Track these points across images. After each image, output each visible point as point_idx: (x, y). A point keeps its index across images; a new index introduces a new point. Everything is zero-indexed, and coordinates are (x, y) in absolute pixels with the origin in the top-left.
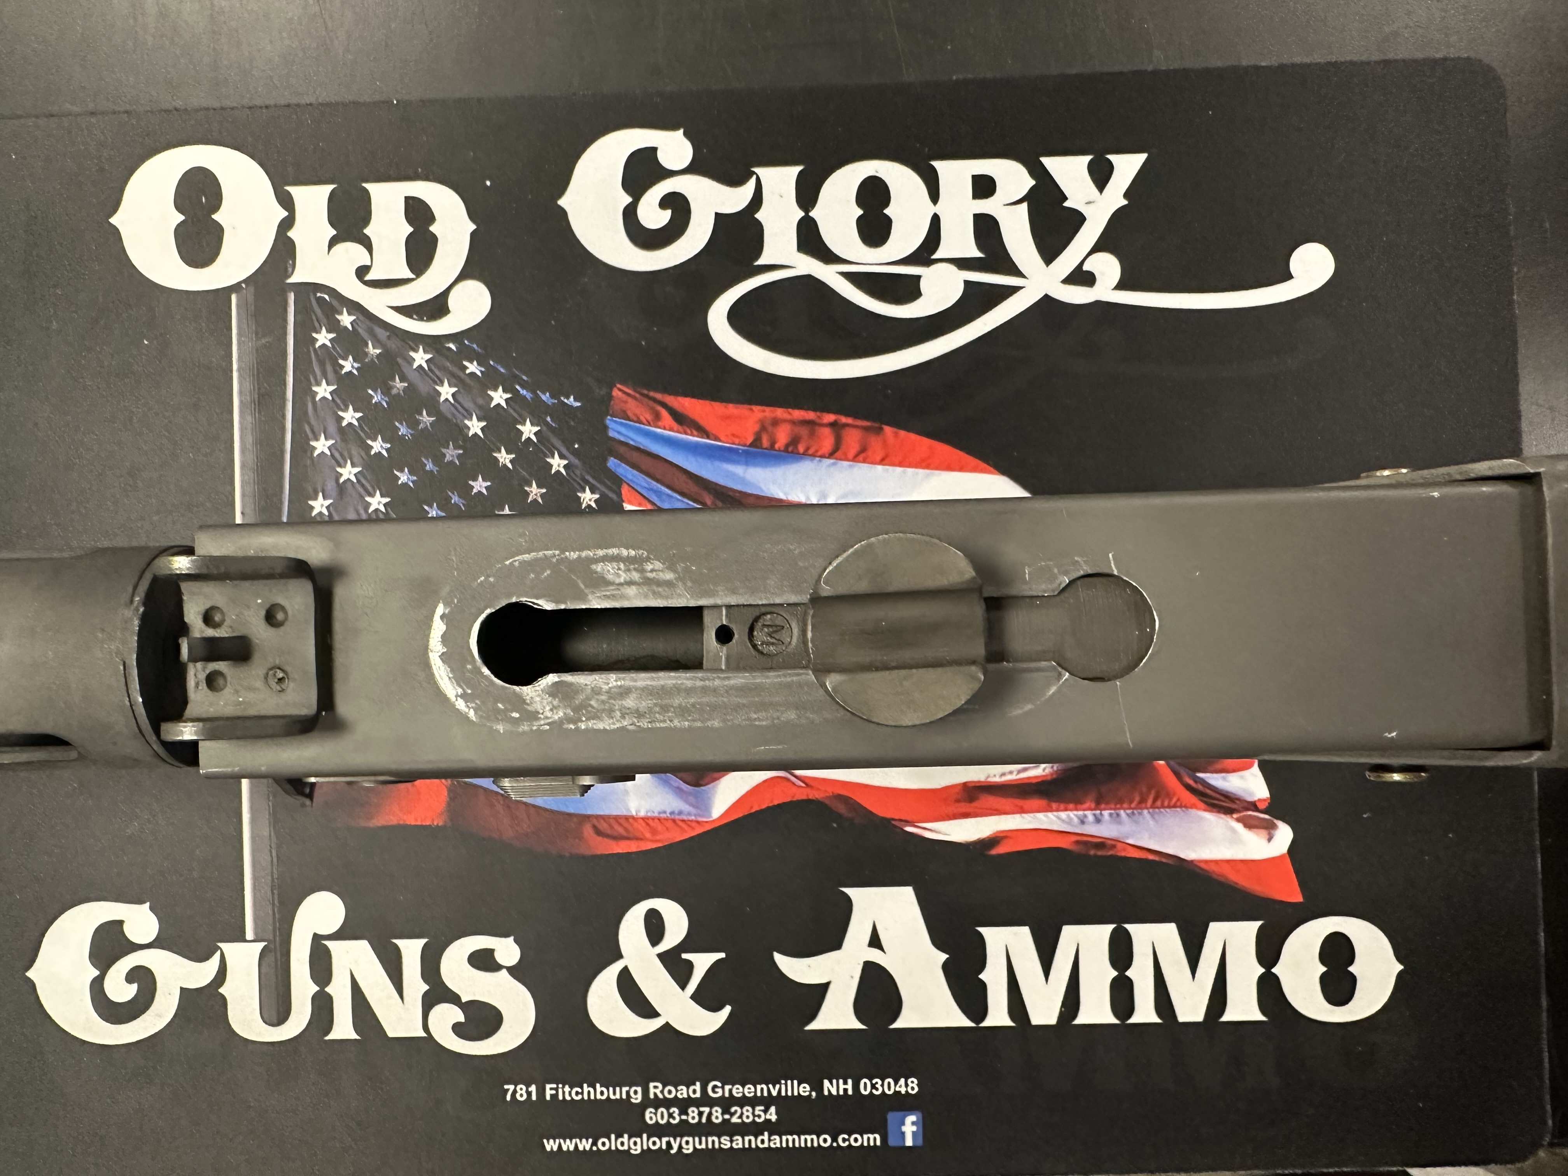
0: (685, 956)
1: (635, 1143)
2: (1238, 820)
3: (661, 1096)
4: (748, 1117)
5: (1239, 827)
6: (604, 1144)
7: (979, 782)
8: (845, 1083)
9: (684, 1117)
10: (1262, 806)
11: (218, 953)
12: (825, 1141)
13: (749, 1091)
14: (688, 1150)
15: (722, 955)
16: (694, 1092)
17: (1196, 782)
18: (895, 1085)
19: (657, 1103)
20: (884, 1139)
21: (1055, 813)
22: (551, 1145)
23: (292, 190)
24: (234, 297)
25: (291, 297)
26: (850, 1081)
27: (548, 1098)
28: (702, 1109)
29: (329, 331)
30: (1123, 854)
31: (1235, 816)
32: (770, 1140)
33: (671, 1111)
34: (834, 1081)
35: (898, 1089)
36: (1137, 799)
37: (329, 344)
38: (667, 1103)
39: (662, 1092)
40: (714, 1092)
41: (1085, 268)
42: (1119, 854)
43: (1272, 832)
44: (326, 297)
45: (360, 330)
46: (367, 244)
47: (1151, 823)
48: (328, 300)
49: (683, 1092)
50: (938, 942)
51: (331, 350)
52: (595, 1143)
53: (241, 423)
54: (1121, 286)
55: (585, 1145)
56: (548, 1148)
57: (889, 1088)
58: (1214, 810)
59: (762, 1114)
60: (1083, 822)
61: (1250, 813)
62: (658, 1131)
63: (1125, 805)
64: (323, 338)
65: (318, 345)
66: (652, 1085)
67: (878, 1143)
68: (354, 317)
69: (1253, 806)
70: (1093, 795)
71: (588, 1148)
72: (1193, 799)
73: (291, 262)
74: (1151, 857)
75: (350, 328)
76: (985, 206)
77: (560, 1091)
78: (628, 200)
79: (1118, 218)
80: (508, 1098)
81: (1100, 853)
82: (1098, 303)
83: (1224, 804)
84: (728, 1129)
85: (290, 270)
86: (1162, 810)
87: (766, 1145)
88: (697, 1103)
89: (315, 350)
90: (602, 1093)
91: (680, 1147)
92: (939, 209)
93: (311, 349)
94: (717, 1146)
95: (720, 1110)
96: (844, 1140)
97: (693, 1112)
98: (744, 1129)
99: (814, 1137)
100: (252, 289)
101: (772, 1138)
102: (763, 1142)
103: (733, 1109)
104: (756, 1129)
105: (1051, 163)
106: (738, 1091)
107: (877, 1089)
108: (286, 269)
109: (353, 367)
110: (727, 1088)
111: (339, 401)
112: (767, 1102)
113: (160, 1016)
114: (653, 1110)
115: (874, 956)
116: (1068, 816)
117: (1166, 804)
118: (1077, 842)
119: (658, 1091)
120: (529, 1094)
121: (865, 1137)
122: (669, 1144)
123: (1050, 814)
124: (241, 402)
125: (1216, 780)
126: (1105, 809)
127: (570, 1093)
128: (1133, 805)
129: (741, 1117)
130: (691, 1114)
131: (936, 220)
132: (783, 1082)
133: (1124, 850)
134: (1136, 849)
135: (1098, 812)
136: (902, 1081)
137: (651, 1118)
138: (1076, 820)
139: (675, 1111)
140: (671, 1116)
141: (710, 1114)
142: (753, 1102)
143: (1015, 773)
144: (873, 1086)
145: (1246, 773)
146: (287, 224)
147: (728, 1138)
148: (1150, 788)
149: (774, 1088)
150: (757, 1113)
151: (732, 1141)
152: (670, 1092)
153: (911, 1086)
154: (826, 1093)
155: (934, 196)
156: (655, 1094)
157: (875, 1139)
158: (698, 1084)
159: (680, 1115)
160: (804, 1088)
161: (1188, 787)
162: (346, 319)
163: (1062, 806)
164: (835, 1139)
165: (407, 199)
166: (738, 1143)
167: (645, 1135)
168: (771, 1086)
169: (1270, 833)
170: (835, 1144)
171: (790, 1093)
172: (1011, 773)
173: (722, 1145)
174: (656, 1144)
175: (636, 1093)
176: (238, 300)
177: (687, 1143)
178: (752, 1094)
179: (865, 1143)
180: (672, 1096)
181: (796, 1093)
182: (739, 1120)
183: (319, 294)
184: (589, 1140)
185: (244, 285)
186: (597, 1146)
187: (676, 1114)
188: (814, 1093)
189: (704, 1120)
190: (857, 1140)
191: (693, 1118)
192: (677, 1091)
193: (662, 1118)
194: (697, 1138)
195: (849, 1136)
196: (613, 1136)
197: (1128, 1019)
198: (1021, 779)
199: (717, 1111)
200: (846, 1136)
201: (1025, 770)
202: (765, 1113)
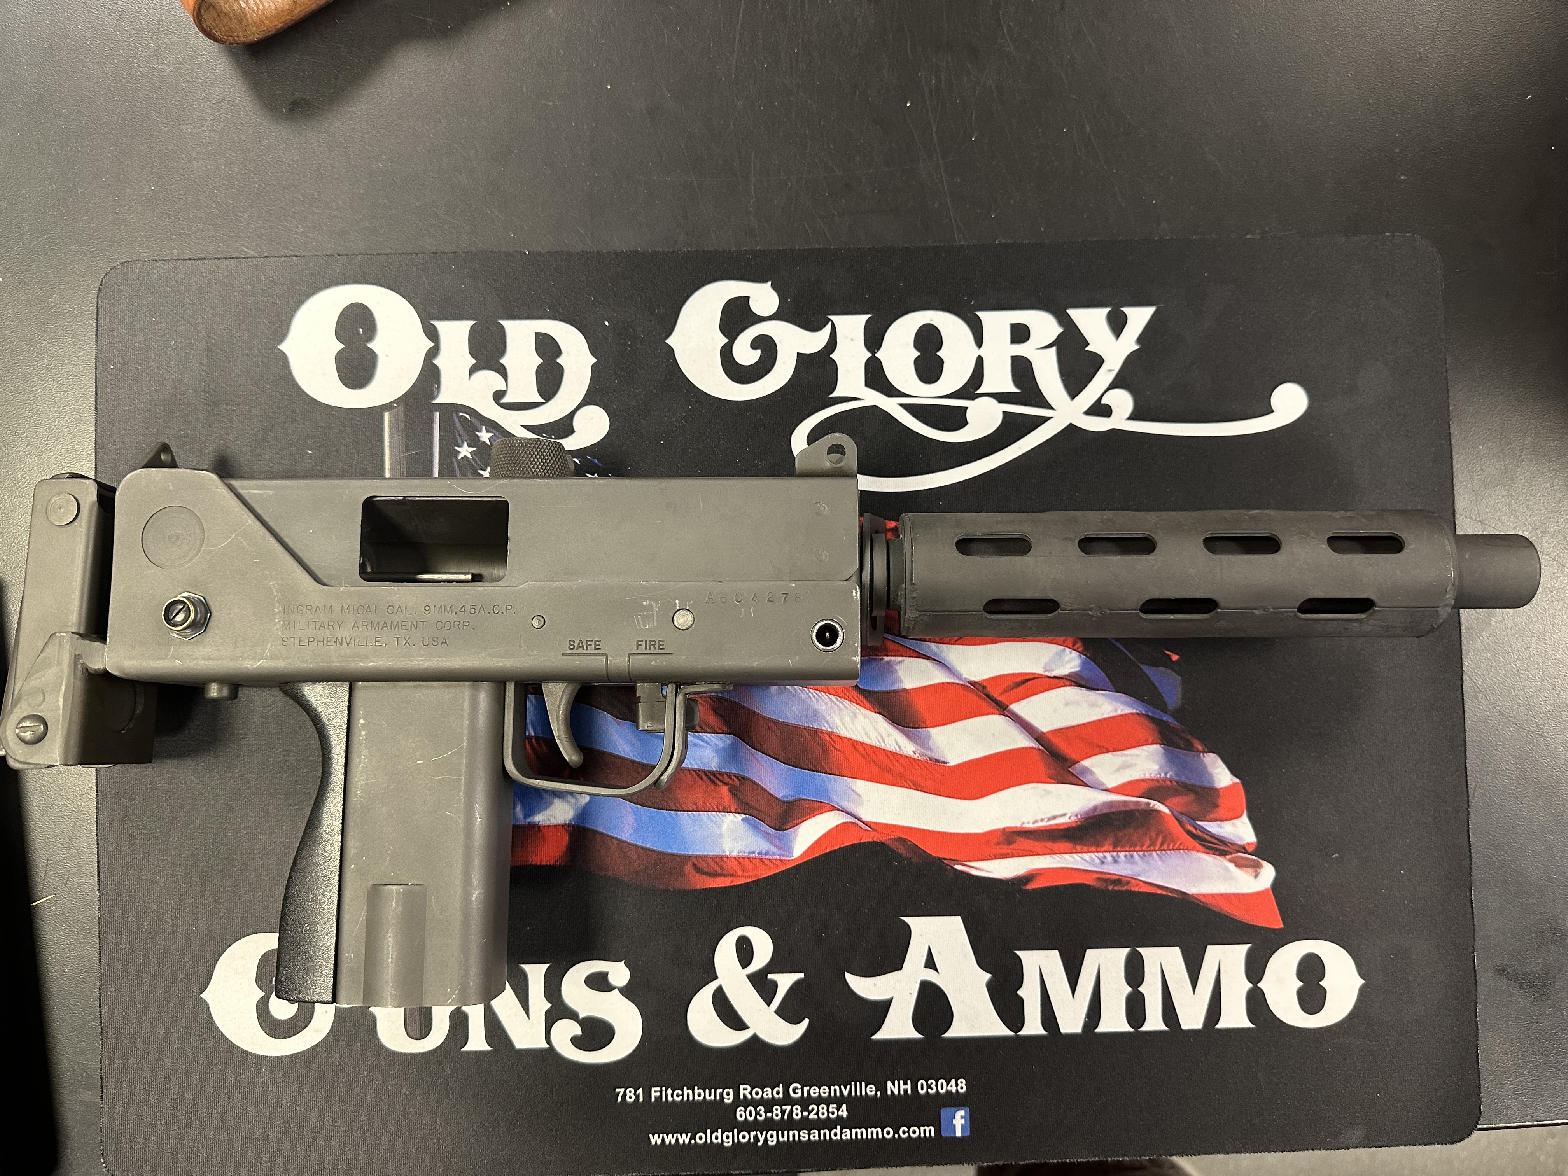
0: (770, 976)
1: (728, 1137)
2: (1230, 861)
3: (749, 1097)
4: (823, 1114)
5: (1231, 866)
6: (701, 1138)
7: (1016, 827)
8: (905, 1084)
9: (769, 1114)
10: (1250, 850)
12: (888, 1133)
13: (824, 1091)
14: (772, 1142)
15: (802, 975)
16: (778, 1093)
17: (1196, 829)
18: (947, 1085)
19: (746, 1103)
20: (938, 1131)
21: (1080, 855)
22: (656, 1140)
23: (437, 324)
24: (386, 415)
25: (437, 415)
26: (909, 1082)
27: (653, 1099)
28: (784, 1107)
29: (469, 446)
30: (1136, 889)
31: (1227, 857)
32: (841, 1133)
33: (758, 1109)
34: (896, 1082)
35: (949, 1088)
36: (1147, 843)
37: (470, 456)
38: (755, 1103)
39: (751, 1093)
40: (794, 1092)
41: (1103, 402)
42: (1133, 889)
43: (1259, 870)
44: (468, 416)
45: (497, 445)
46: (502, 371)
47: (1160, 863)
48: (469, 419)
49: (768, 1093)
50: (982, 964)
51: (472, 461)
52: (693, 1137)
54: (1133, 417)
55: (684, 1139)
56: (653, 1142)
57: (942, 1088)
58: (1211, 852)
59: (836, 1111)
60: (1103, 863)
61: (1240, 854)
62: (746, 1126)
63: (1138, 848)
64: (465, 451)
65: (460, 457)
66: (742, 1087)
67: (933, 1134)
68: (492, 434)
69: (1243, 849)
70: (1111, 840)
71: (687, 1141)
72: (1195, 843)
73: (437, 386)
74: (1159, 892)
75: (488, 443)
76: (1020, 350)
77: (664, 1093)
78: (725, 340)
79: (1131, 360)
80: (619, 1100)
81: (1116, 888)
82: (1114, 431)
83: (1218, 847)
84: (806, 1124)
85: (436, 393)
86: (1168, 852)
87: (838, 1137)
88: (781, 1103)
89: (458, 461)
90: (699, 1095)
91: (766, 1139)
92: (982, 352)
93: (454, 460)
94: (797, 1139)
95: (799, 1108)
96: (904, 1133)
97: (777, 1110)
98: (819, 1124)
99: (879, 1130)
100: (402, 408)
101: (844, 1131)
102: (836, 1135)
103: (810, 1108)
104: (830, 1124)
105: (1075, 314)
106: (814, 1092)
107: (932, 1089)
108: (432, 394)
109: (490, 476)
110: (806, 1089)
112: (839, 1101)
113: (317, 1031)
114: (743, 1109)
115: (930, 976)
116: (1091, 857)
117: (1171, 847)
118: (1098, 879)
119: (747, 1093)
120: (637, 1097)
121: (922, 1129)
122: (756, 1137)
123: (1075, 855)
125: (1212, 827)
126: (1121, 851)
127: (672, 1096)
128: (1144, 848)
129: (817, 1113)
130: (775, 1112)
131: (980, 361)
132: (853, 1083)
133: (1137, 885)
134: (1147, 885)
135: (1115, 854)
136: (953, 1082)
137: (741, 1116)
138: (1097, 861)
139: (761, 1109)
140: (757, 1113)
141: (792, 1111)
142: (828, 1101)
143: (1046, 820)
144: (929, 1087)
145: (1237, 822)
146: (433, 353)
147: (806, 1132)
148: (1157, 835)
149: (846, 1089)
150: (831, 1110)
151: (809, 1134)
152: (757, 1094)
153: (960, 1086)
154: (889, 1092)
155: (979, 342)
156: (745, 1096)
157: (930, 1131)
158: (781, 1085)
159: (766, 1112)
160: (871, 1088)
161: (1189, 833)
162: (485, 436)
163: (1085, 849)
164: (896, 1131)
165: (537, 334)
166: (815, 1136)
167: (736, 1130)
168: (842, 1087)
169: (1256, 871)
170: (896, 1136)
171: (858, 1093)
172: (1042, 820)
173: (802, 1138)
174: (745, 1137)
175: (728, 1094)
176: (390, 418)
177: (772, 1136)
178: (827, 1094)
179: (922, 1135)
180: (759, 1096)
181: (864, 1093)
182: (816, 1117)
183: (461, 414)
184: (689, 1135)
185: (395, 405)
186: (695, 1139)
187: (762, 1112)
188: (879, 1093)
189: (786, 1117)
190: (915, 1132)
191: (777, 1115)
192: (763, 1092)
193: (751, 1115)
194: (780, 1132)
195: (909, 1129)
196: (709, 1131)
197: (1140, 1027)
198: (1051, 825)
199: (797, 1109)
200: (906, 1129)
201: (1054, 818)
202: (838, 1111)
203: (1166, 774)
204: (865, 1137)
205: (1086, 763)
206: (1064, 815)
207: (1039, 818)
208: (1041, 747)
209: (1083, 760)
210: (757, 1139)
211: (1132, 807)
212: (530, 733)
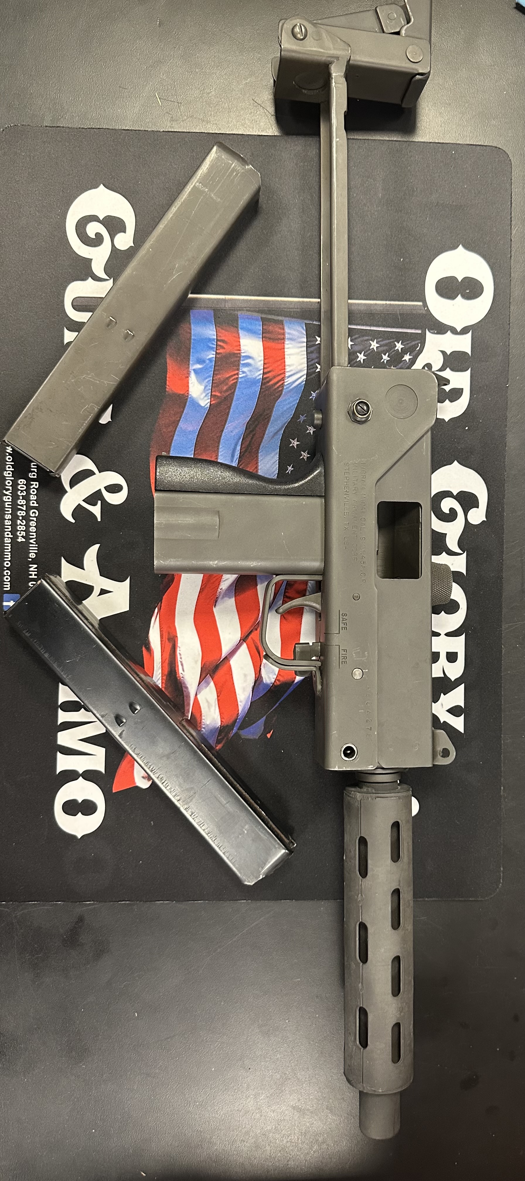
0: (99, 502)
1: (9, 474)
3: (32, 487)
4: (20, 528)
6: (9, 459)
7: (177, 643)
8: (35, 575)
9: (21, 498)
11: (108, 278)
12: (7, 564)
13: (33, 529)
14: (5, 499)
15: (99, 520)
16: (33, 503)
19: (28, 485)
20: (7, 592)
21: (161, 678)
23: (469, 335)
24: (420, 303)
25: (420, 332)
26: (36, 577)
28: (25, 506)
29: (402, 349)
32: (8, 538)
33: (24, 492)
34: (36, 570)
37: (396, 348)
38: (28, 490)
39: (34, 488)
40: (33, 512)
43: (147, 779)
44: (418, 349)
45: (401, 364)
46: (442, 369)
48: (416, 349)
49: (33, 498)
51: (393, 350)
52: (10, 454)
53: (361, 304)
59: (21, 535)
62: (15, 485)
64: (399, 346)
65: (396, 343)
66: (37, 483)
67: (5, 589)
68: (407, 361)
71: (8, 451)
73: (435, 332)
75: (403, 359)
76: (443, 657)
78: (455, 494)
84: (14, 518)
85: (432, 331)
87: (6, 536)
88: (27, 505)
89: (394, 342)
91: (7, 495)
93: (394, 340)
94: (6, 512)
95: (24, 515)
96: (7, 573)
97: (23, 502)
98: (14, 525)
99: (9, 559)
100: (424, 312)
101: (10, 539)
102: (8, 534)
103: (24, 521)
104: (14, 531)
105: (461, 689)
106: (33, 524)
108: (432, 329)
109: (385, 359)
110: (35, 519)
111: (369, 352)
112: (27, 537)
113: (79, 248)
114: (25, 483)
115: (97, 591)
119: (34, 486)
121: (9, 583)
122: (9, 490)
123: (160, 675)
124: (371, 305)
129: (20, 525)
130: (22, 501)
131: (438, 634)
132: (37, 545)
137: (21, 482)
139: (25, 493)
140: (22, 491)
141: (22, 510)
142: (27, 531)
143: (181, 660)
146: (454, 331)
147: (10, 518)
149: (34, 541)
150: (22, 532)
151: (9, 520)
152: (33, 491)
154: (30, 565)
156: (33, 484)
157: (7, 588)
158: (37, 505)
159: (22, 496)
160: (34, 556)
162: (407, 357)
163: (164, 681)
164: (8, 569)
165: (462, 390)
166: (8, 523)
167: (13, 478)
168: (35, 539)
169: (146, 777)
170: (5, 568)
171: (31, 548)
172: (181, 658)
173: (7, 515)
174: (8, 484)
175: (34, 475)
176: (419, 306)
177: (8, 499)
178: (31, 531)
179: (5, 583)
180: (32, 492)
181: (31, 551)
182: (19, 524)
183: (419, 345)
184: (11, 452)
185: (426, 309)
186: (9, 455)
187: (22, 494)
188: (31, 560)
189: (19, 507)
190: (7, 579)
191: (20, 502)
192: (34, 495)
193: (21, 487)
194: (10, 503)
195: (9, 576)
196: (13, 463)
197: (61, 709)
198: (178, 663)
199: (23, 513)
200: (9, 574)
201: (182, 665)
202: (21, 536)
203: (204, 728)
204: (6, 551)
205: (212, 684)
206: (183, 671)
207: (182, 656)
208: (222, 659)
209: (214, 682)
210: (7, 490)
211: (186, 708)
212: (241, 374)
